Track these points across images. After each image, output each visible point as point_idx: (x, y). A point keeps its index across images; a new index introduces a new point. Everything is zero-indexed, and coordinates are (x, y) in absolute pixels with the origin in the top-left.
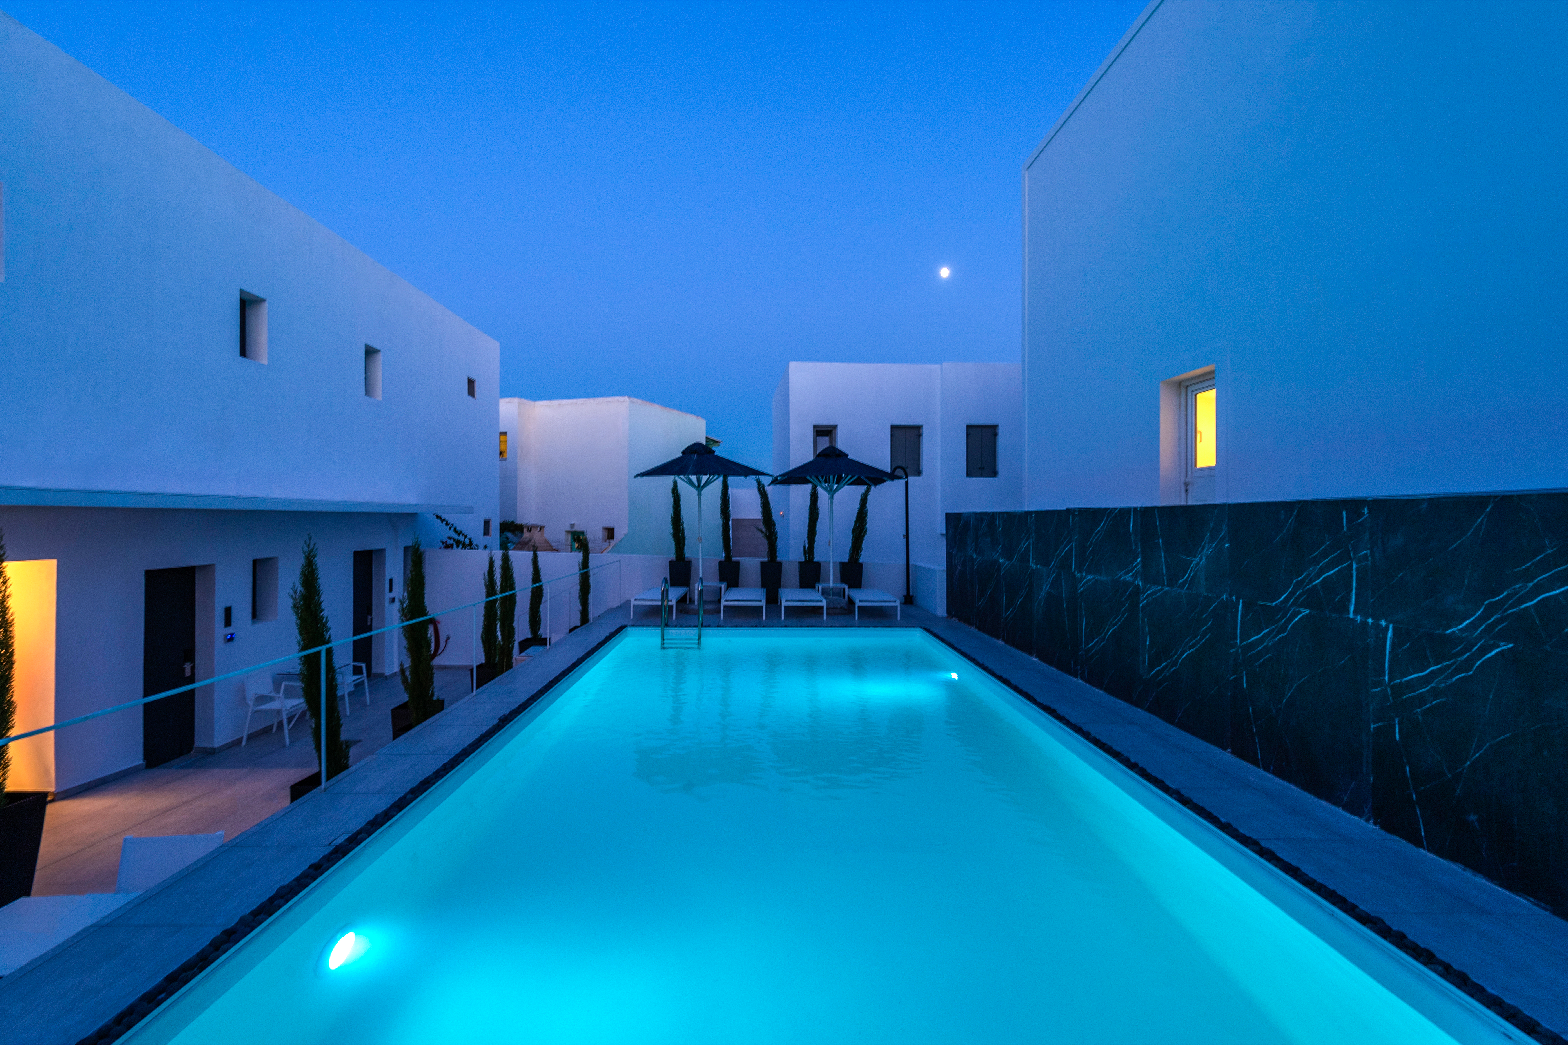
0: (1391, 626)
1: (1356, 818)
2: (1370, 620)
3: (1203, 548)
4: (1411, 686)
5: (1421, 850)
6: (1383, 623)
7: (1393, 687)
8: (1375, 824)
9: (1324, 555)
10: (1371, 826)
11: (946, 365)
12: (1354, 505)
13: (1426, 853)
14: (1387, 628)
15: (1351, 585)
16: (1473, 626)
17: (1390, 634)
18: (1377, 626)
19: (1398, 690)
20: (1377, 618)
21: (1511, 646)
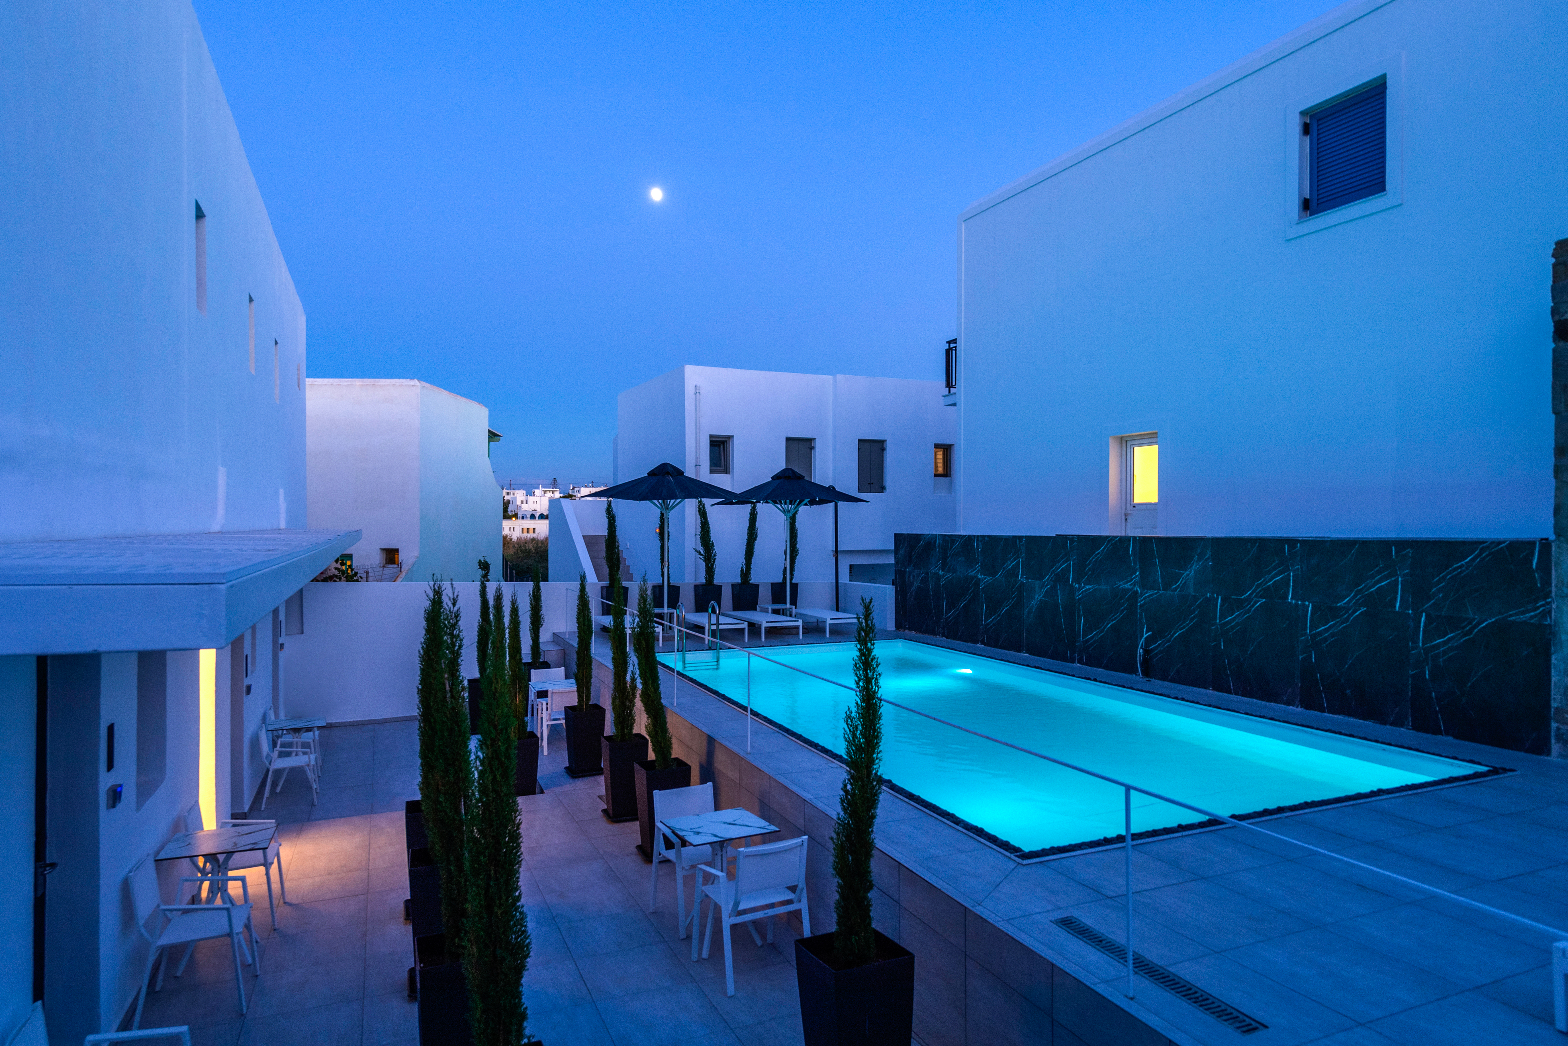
0: (1311, 605)
1: (1291, 707)
2: (1300, 602)
3: (1192, 565)
4: (1320, 633)
5: (1325, 714)
6: (1307, 603)
7: (1311, 636)
8: (1301, 707)
9: (1274, 568)
10: (1299, 709)
11: (839, 377)
12: (1292, 542)
13: (1327, 714)
14: (1309, 605)
15: (1290, 584)
16: (1350, 601)
17: (1310, 609)
18: (1303, 605)
19: (1313, 637)
20: (1303, 600)
21: (1365, 609)
